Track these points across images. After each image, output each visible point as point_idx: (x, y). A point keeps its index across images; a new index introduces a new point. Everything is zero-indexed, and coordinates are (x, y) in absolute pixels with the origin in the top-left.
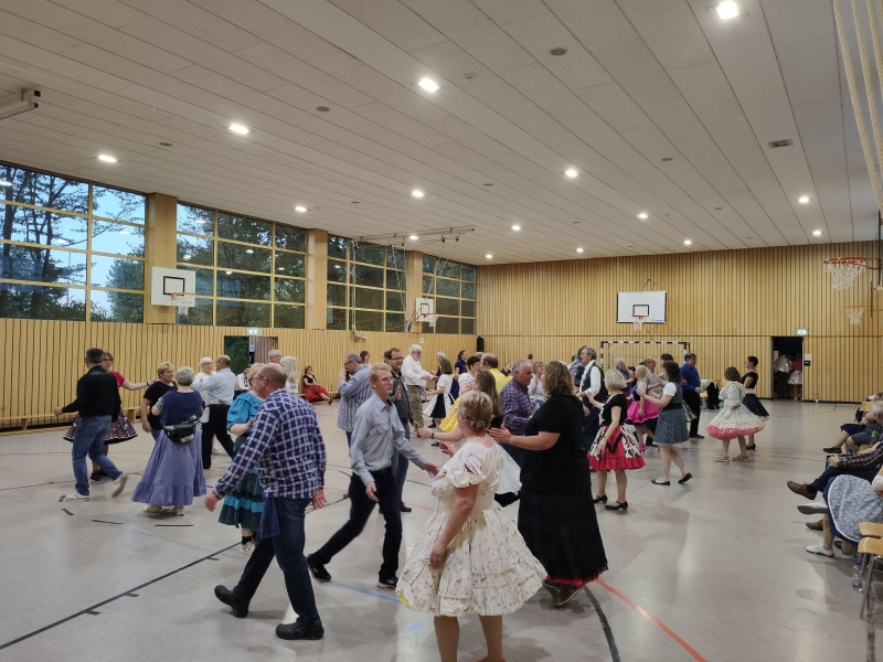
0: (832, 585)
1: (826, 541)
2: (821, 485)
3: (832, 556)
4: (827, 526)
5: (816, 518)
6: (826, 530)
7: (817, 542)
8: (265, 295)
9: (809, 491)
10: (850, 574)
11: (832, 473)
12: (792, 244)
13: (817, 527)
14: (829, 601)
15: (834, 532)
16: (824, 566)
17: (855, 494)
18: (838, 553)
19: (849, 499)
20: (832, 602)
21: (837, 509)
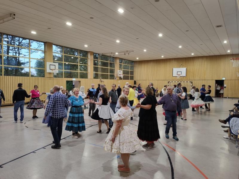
0: (230, 147)
1: (229, 135)
2: (228, 120)
3: (230, 139)
4: (229, 131)
5: (226, 129)
6: (229, 132)
7: (227, 135)
8: (77, 70)
9: (225, 122)
10: (235, 144)
11: (231, 117)
12: (222, 54)
13: (227, 131)
14: (229, 151)
15: (231, 132)
16: (228, 141)
17: (237, 122)
18: (232, 138)
19: (236, 124)
20: (230, 151)
21: (232, 126)
